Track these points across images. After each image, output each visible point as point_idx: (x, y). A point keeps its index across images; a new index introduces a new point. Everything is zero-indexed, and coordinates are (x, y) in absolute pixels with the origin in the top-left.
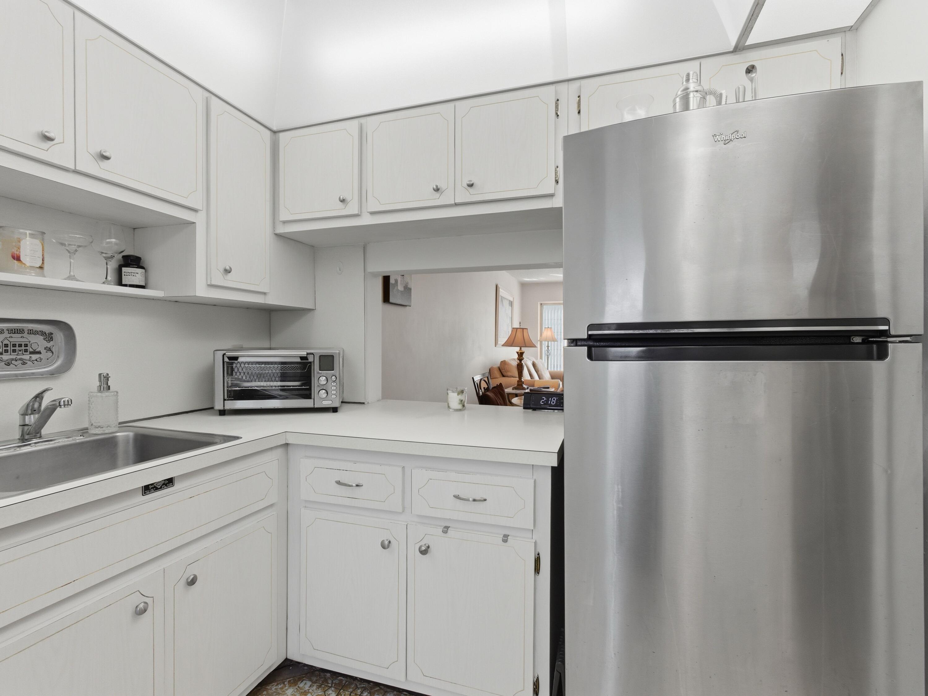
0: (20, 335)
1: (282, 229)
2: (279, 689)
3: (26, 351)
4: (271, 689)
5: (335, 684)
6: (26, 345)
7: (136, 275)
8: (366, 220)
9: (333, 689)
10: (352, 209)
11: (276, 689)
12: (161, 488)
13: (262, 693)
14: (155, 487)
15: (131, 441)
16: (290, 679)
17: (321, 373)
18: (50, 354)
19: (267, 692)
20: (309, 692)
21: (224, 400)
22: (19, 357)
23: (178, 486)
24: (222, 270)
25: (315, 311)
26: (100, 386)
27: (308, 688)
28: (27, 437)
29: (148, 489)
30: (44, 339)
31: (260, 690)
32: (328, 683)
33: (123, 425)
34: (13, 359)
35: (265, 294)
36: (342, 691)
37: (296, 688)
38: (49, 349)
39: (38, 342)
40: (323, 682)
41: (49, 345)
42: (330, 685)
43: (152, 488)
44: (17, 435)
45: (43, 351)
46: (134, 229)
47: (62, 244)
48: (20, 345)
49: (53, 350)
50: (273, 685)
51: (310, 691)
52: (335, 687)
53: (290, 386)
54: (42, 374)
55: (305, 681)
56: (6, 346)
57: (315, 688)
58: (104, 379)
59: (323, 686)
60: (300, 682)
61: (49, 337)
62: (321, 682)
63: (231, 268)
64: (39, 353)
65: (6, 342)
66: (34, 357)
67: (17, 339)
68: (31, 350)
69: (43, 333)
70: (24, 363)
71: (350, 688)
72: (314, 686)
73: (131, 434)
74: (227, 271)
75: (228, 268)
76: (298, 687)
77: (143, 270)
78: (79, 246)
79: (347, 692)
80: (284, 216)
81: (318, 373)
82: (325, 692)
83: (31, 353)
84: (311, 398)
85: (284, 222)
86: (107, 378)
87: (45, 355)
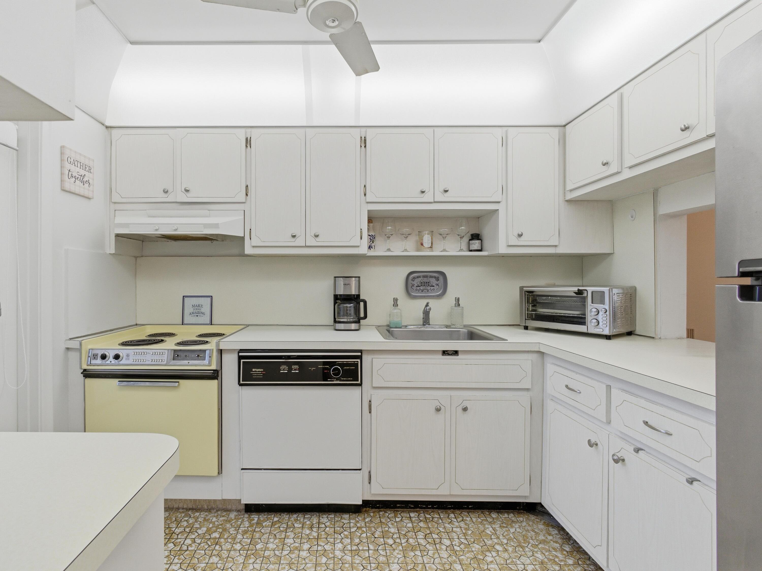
0: (426, 278)
1: (570, 196)
2: (535, 521)
3: (429, 285)
4: (531, 517)
5: (574, 546)
6: (429, 283)
7: (476, 244)
8: (627, 174)
9: (570, 546)
10: (613, 169)
11: (534, 519)
12: (451, 354)
13: (525, 515)
14: (448, 353)
15: (466, 335)
16: (546, 521)
17: (593, 306)
18: (438, 287)
19: (528, 517)
20: (552, 536)
21: (525, 319)
22: (426, 288)
23: (460, 356)
24: (516, 235)
25: (614, 254)
26: (456, 304)
27: (554, 534)
28: (425, 324)
29: (445, 353)
30: (436, 280)
31: (524, 513)
32: (569, 541)
33: (465, 326)
34: (424, 289)
35: (556, 246)
36: (575, 552)
37: (546, 529)
38: (438, 285)
39: (433, 281)
40: (566, 538)
41: (437, 283)
42: (570, 544)
43: (447, 353)
44: (422, 323)
45: (435, 285)
46: (479, 218)
47: (441, 234)
48: (427, 283)
49: (439, 285)
50: (533, 517)
51: (554, 536)
52: (573, 547)
53: (575, 315)
54: (433, 296)
55: (555, 529)
56: (422, 283)
57: (558, 537)
58: (458, 300)
59: (565, 540)
60: (552, 527)
61: (437, 279)
62: (565, 537)
63: (522, 233)
64: (434, 286)
65: (422, 281)
66: (432, 288)
67: (425, 280)
68: (431, 285)
69: (435, 277)
70: (428, 291)
71: (583, 556)
72: (558, 535)
73: (466, 330)
74: (520, 236)
75: (520, 233)
76: (548, 529)
77: (480, 241)
78: (447, 234)
79: (579, 555)
80: (570, 186)
81: (591, 305)
82: (563, 544)
83: (431, 286)
84: (585, 325)
85: (571, 191)
86: (458, 299)
87: (436, 287)
